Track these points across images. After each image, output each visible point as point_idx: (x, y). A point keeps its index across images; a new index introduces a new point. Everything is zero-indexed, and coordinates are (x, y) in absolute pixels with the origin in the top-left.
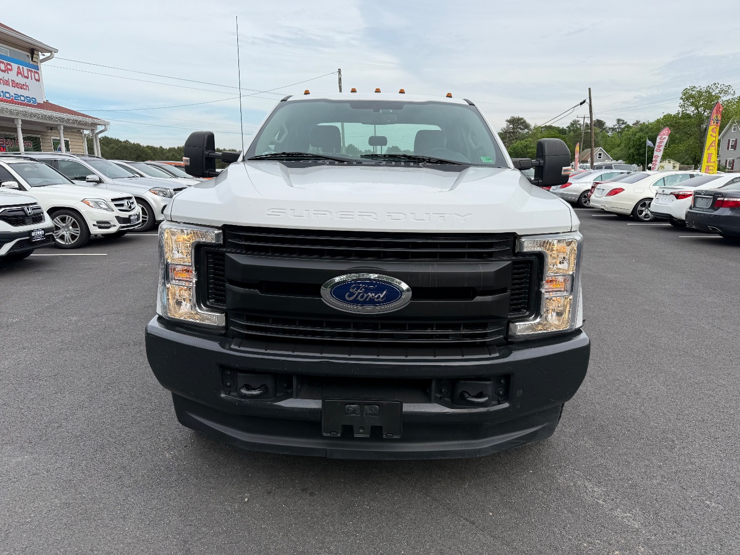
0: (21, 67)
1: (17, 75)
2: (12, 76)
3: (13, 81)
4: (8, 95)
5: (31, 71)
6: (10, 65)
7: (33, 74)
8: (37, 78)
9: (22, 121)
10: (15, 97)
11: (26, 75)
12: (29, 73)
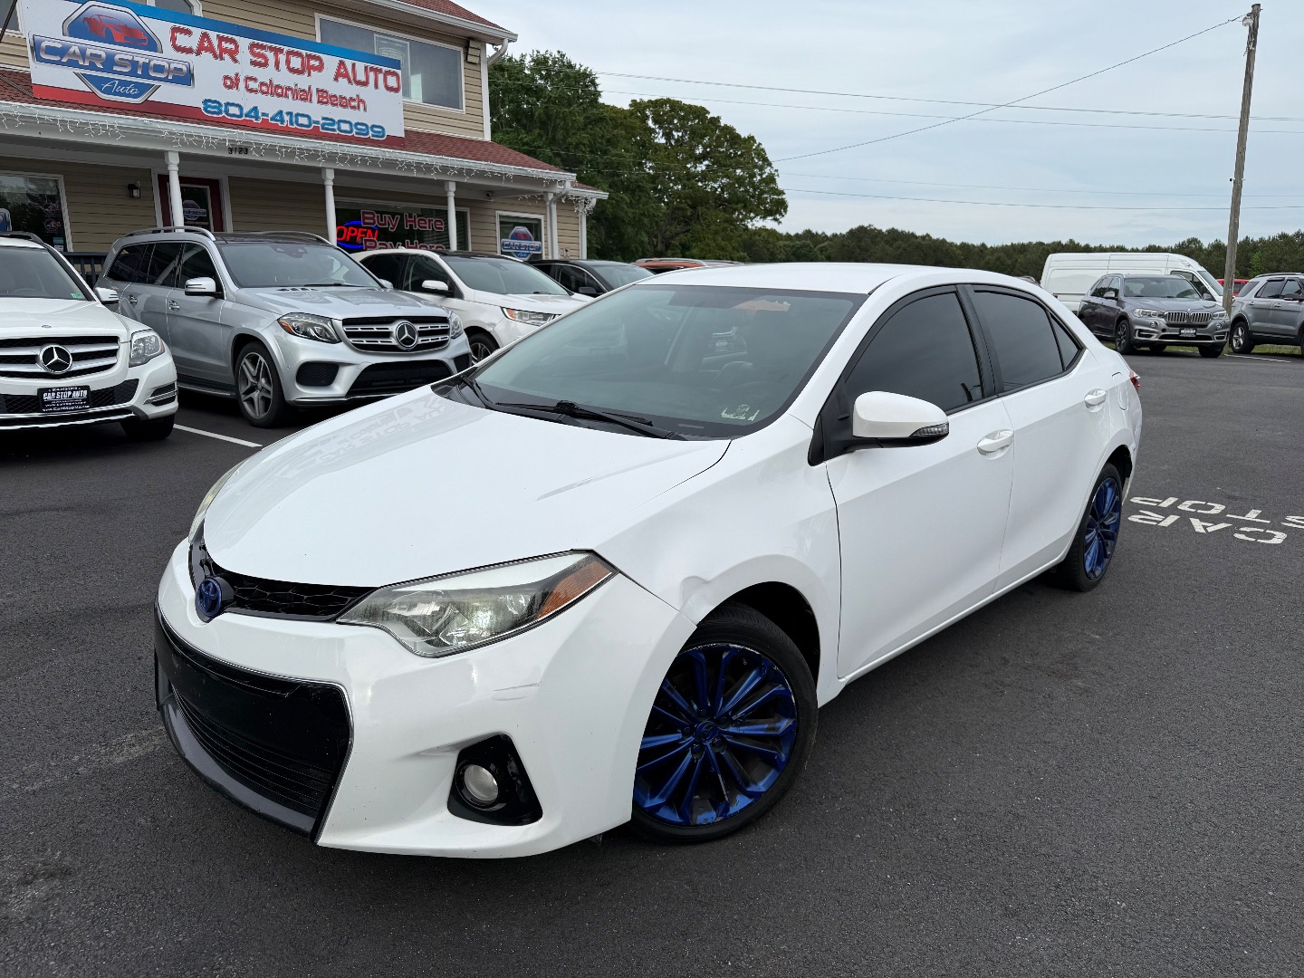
0: (348, 63)
1: (336, 79)
2: (323, 80)
3: (326, 92)
4: (303, 121)
5: (380, 71)
6: (318, 59)
7: (381, 77)
8: (392, 81)
9: (337, 172)
10: (323, 124)
11: (363, 79)
12: (372, 75)
